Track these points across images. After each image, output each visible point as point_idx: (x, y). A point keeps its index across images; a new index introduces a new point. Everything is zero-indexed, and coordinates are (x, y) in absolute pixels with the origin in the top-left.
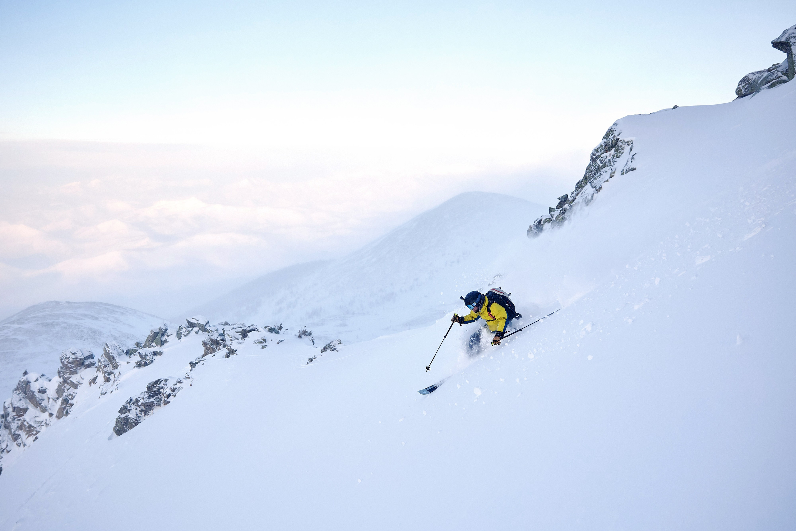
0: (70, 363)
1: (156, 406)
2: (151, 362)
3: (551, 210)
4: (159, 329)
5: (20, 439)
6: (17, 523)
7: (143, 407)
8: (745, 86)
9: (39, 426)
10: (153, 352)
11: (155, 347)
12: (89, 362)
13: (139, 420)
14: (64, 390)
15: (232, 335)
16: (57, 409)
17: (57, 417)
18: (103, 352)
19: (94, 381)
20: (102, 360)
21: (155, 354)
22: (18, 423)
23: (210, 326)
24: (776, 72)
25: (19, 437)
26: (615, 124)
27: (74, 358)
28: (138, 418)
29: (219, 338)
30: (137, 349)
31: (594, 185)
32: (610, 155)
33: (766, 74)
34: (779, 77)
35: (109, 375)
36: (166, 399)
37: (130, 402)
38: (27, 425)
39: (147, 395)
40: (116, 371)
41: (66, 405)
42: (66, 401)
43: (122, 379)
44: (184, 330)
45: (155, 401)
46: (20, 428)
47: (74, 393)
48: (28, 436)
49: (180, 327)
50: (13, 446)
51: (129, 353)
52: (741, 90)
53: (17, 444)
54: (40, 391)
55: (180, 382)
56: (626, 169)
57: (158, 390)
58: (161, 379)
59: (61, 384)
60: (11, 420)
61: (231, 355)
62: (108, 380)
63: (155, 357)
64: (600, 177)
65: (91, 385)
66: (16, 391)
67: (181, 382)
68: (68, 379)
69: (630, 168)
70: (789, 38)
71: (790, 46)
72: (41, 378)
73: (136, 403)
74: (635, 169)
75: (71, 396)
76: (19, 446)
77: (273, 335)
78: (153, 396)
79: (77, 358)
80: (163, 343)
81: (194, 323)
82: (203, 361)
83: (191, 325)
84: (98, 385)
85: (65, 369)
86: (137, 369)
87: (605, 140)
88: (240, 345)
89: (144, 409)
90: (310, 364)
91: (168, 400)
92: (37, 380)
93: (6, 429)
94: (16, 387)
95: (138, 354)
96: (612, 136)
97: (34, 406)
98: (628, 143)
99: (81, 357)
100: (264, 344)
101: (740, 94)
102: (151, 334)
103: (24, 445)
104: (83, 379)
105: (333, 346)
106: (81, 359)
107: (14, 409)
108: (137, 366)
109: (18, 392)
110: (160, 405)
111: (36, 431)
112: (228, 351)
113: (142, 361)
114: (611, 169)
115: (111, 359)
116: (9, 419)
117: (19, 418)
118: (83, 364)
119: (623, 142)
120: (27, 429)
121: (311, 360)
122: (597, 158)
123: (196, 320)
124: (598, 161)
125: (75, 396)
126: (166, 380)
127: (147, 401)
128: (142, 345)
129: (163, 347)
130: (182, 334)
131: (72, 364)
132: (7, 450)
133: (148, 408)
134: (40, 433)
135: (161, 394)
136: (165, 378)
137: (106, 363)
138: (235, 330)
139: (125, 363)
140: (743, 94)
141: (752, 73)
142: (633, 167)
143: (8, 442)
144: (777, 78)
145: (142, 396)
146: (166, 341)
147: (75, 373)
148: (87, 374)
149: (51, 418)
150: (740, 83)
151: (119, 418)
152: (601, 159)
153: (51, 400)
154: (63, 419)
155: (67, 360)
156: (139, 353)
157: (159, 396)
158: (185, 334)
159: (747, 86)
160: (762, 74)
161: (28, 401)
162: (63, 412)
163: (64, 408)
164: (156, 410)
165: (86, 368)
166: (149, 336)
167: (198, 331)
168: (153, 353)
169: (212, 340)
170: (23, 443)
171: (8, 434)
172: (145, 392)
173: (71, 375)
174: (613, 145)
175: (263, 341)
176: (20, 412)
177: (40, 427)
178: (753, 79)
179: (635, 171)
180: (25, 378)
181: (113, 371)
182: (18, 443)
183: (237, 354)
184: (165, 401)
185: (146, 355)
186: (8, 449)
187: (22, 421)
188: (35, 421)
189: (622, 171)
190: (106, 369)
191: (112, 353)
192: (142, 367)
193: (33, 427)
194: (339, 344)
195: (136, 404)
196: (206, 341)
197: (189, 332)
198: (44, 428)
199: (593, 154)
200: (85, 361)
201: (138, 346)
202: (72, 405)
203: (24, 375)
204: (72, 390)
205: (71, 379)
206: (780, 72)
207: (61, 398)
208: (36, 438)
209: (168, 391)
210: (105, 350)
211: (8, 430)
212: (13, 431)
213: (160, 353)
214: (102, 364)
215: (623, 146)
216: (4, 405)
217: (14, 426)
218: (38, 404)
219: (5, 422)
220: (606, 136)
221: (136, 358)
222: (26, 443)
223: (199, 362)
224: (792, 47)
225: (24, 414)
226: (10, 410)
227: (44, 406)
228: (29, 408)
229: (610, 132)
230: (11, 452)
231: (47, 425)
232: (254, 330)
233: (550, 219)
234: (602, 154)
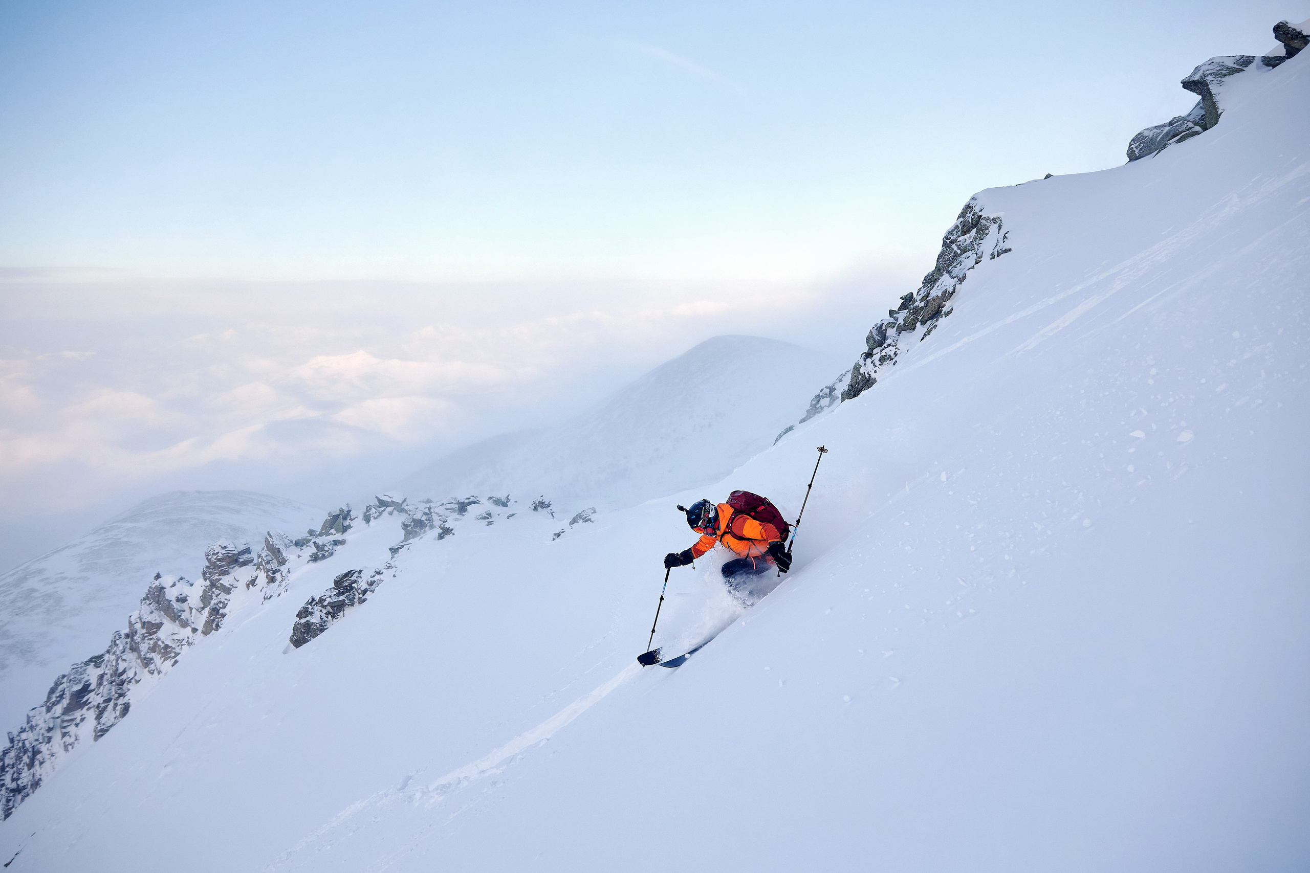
0: (219, 560)
1: (347, 606)
2: (332, 554)
3: (891, 313)
4: (340, 511)
5: (154, 664)
6: (165, 766)
7: (329, 608)
8: (1139, 145)
9: (179, 645)
10: (333, 541)
11: (335, 534)
12: (245, 558)
13: (325, 626)
14: (211, 596)
15: (441, 513)
16: (204, 622)
17: (203, 632)
18: (264, 545)
19: (253, 582)
20: (263, 555)
21: (336, 543)
22: (149, 644)
23: (407, 505)
24: (1186, 122)
25: (152, 662)
26: (973, 199)
27: (225, 554)
28: (324, 623)
29: (424, 518)
30: (310, 538)
31: (953, 274)
32: (970, 238)
33: (1167, 129)
34: (1191, 128)
35: (274, 573)
36: (361, 596)
37: (311, 602)
38: (163, 645)
39: (335, 592)
40: (284, 569)
41: (216, 616)
42: (215, 611)
43: (292, 577)
44: (373, 510)
45: (346, 599)
46: (153, 649)
47: (226, 599)
48: (164, 660)
49: (367, 507)
50: (144, 674)
51: (299, 544)
52: (1135, 151)
53: (149, 671)
54: (178, 600)
55: (379, 573)
56: (998, 251)
57: (350, 585)
58: (352, 571)
59: (207, 589)
60: (139, 640)
61: (445, 536)
62: (272, 580)
63: (335, 548)
64: (960, 265)
65: (249, 589)
66: (145, 601)
67: (381, 572)
68: (218, 582)
69: (1004, 249)
70: (1204, 76)
71: (1208, 85)
72: (179, 582)
73: (320, 603)
74: (1010, 250)
75: (222, 604)
76: (153, 673)
77: (500, 509)
78: (343, 593)
79: (229, 553)
80: (345, 529)
81: (387, 501)
82: (408, 546)
83: (382, 503)
84: (258, 587)
85: (212, 569)
86: (312, 565)
87: (961, 219)
88: (458, 523)
89: (331, 610)
90: (558, 540)
91: (364, 597)
92: (174, 585)
93: (134, 652)
94: (144, 595)
95: (313, 545)
96: (972, 214)
97: (171, 619)
98: (994, 221)
99: (234, 552)
100: (490, 520)
101: (1133, 156)
102: (329, 518)
103: (159, 672)
104: (238, 581)
105: (585, 516)
106: (234, 555)
107: (144, 624)
108: (311, 560)
109: (148, 602)
110: (352, 605)
111: (175, 653)
112: (441, 531)
113: (319, 553)
114: (976, 254)
115: (275, 552)
116: (137, 638)
117: (151, 637)
118: (236, 561)
119: (988, 219)
120: (162, 651)
121: (558, 535)
122: (952, 242)
123: (389, 497)
124: (954, 246)
125: (227, 603)
126: (360, 572)
127: (336, 600)
128: (317, 533)
129: (345, 534)
130: (371, 516)
131: (223, 562)
132: (135, 679)
133: (336, 609)
134: (180, 655)
135: (354, 590)
136: (359, 569)
137: (269, 558)
138: (445, 506)
139: (295, 557)
140: (1137, 155)
141: (1148, 129)
142: (1008, 247)
143: (136, 669)
144: (1188, 130)
145: (328, 593)
146: (349, 527)
147: (226, 573)
148: (243, 574)
149: (194, 635)
150: (1132, 143)
151: (298, 625)
152: (958, 243)
153: (194, 611)
154: (213, 634)
155: (215, 557)
156: (314, 543)
157: (351, 592)
158: (376, 515)
159: (1142, 145)
160: (1162, 129)
161: (162, 613)
162: (212, 625)
163: (213, 620)
164: (348, 611)
165: (241, 567)
166: (326, 520)
167: (393, 511)
168: (332, 543)
169: (414, 520)
170: (157, 669)
171: (137, 658)
172: (331, 589)
173: (221, 577)
174: (974, 224)
175: (487, 516)
176: (152, 628)
177: (180, 647)
178: (1150, 136)
179: (1010, 252)
180: (157, 583)
181: (279, 568)
182: (150, 669)
183: (454, 534)
184: (359, 598)
185: (324, 545)
186: (137, 678)
187: (155, 640)
188: (174, 640)
189: (992, 254)
190: (269, 567)
191: (276, 545)
192: (319, 560)
193: (171, 647)
194: (592, 513)
195: (321, 605)
196: (406, 522)
197: (381, 513)
198: (185, 648)
199: (946, 238)
200: (239, 557)
201: (311, 535)
202: (223, 616)
203: (157, 580)
204: (223, 597)
205: (221, 582)
206: (1191, 122)
207: (209, 607)
208: (176, 662)
209: (363, 585)
210: (267, 540)
211: (136, 654)
212: (143, 653)
213: (342, 542)
214: (264, 560)
215: (988, 224)
216: (129, 620)
217: (144, 647)
218: (177, 617)
219: (131, 643)
220: (963, 214)
221: (311, 550)
222: (161, 669)
223: (402, 546)
224: (1209, 86)
225: (157, 631)
226: (138, 626)
227: (185, 619)
228: (163, 622)
229: (968, 208)
230: (140, 682)
231: (189, 644)
232: (475, 502)
233: (893, 323)
234: (959, 237)
